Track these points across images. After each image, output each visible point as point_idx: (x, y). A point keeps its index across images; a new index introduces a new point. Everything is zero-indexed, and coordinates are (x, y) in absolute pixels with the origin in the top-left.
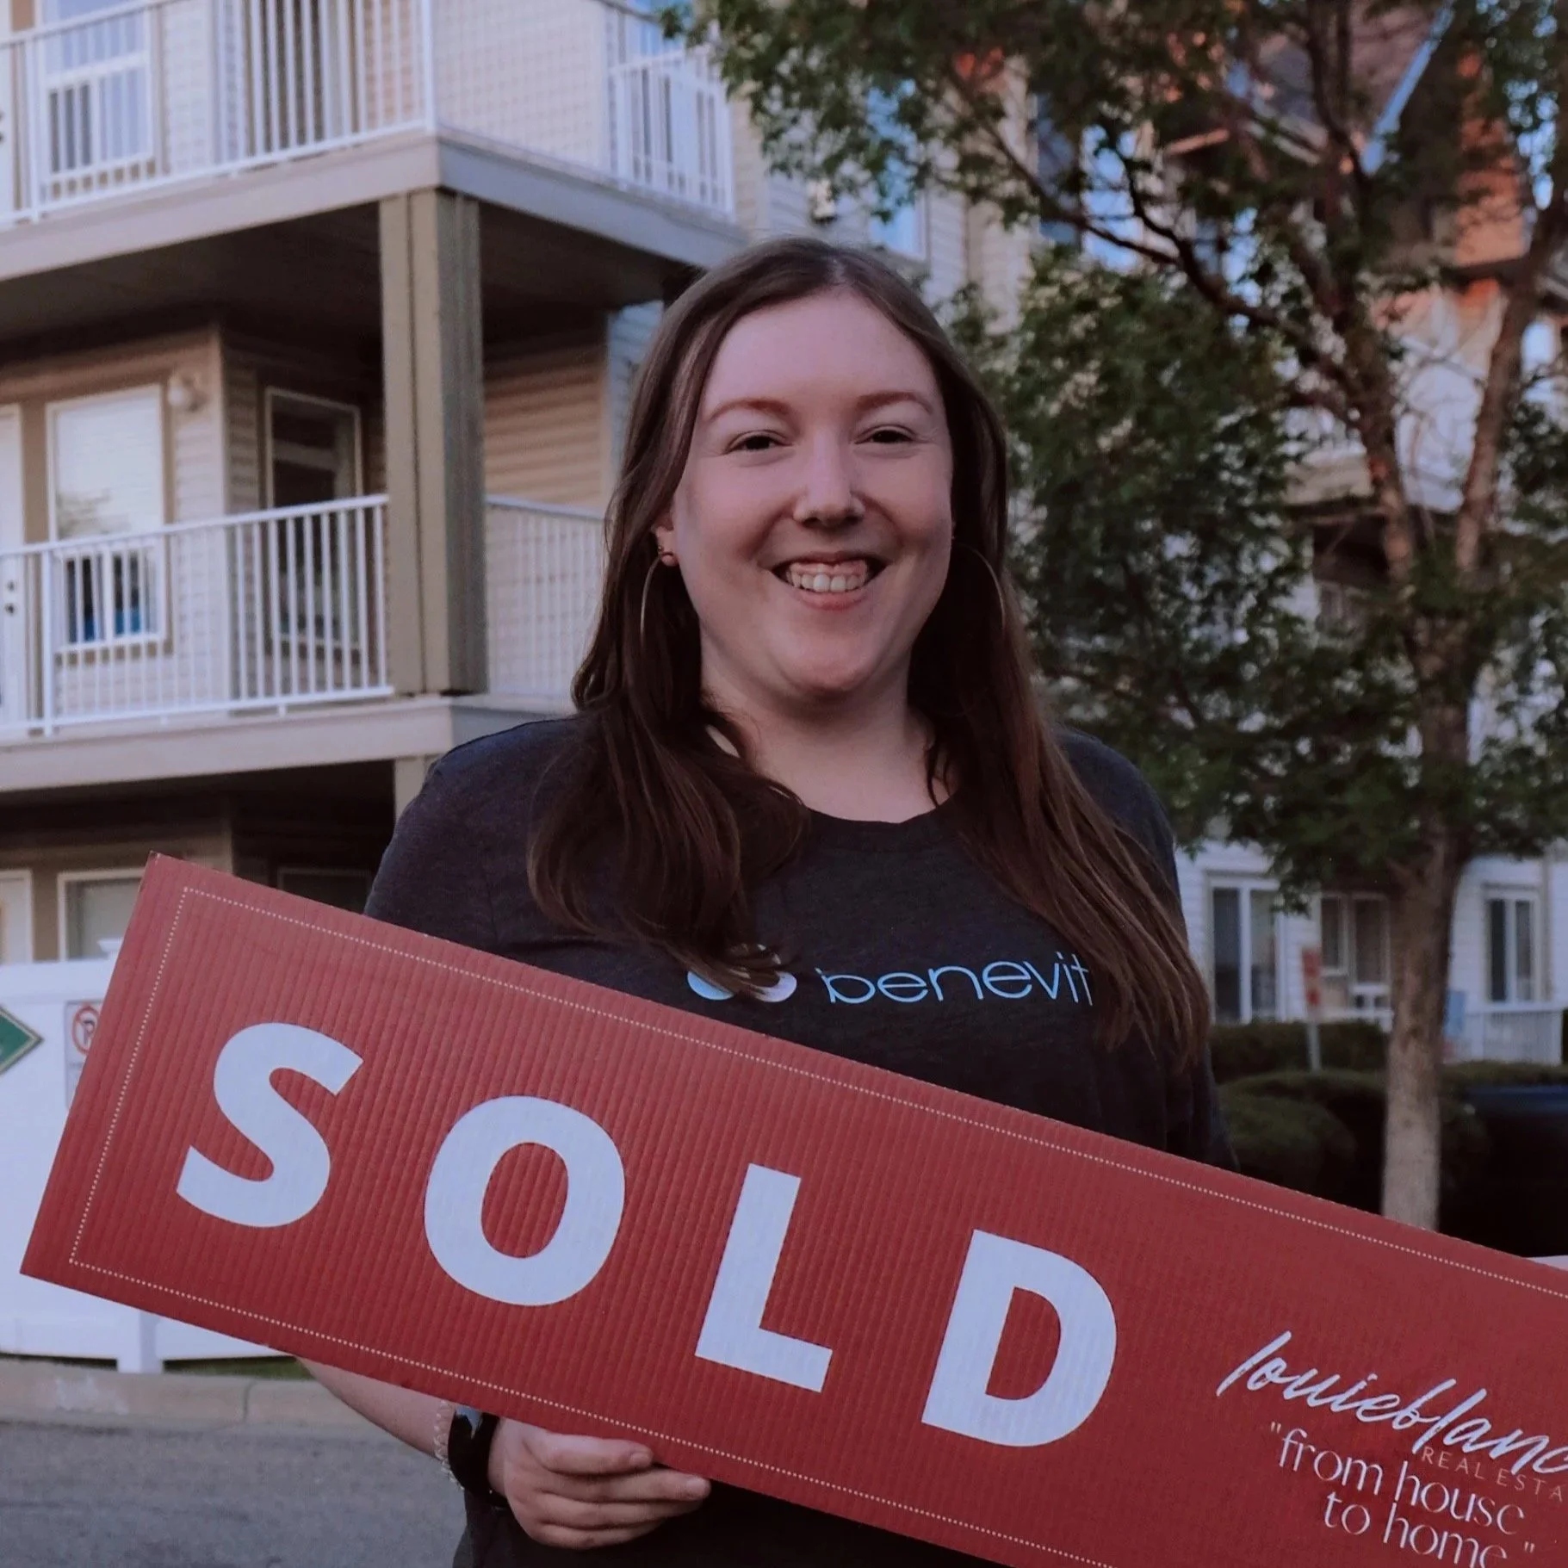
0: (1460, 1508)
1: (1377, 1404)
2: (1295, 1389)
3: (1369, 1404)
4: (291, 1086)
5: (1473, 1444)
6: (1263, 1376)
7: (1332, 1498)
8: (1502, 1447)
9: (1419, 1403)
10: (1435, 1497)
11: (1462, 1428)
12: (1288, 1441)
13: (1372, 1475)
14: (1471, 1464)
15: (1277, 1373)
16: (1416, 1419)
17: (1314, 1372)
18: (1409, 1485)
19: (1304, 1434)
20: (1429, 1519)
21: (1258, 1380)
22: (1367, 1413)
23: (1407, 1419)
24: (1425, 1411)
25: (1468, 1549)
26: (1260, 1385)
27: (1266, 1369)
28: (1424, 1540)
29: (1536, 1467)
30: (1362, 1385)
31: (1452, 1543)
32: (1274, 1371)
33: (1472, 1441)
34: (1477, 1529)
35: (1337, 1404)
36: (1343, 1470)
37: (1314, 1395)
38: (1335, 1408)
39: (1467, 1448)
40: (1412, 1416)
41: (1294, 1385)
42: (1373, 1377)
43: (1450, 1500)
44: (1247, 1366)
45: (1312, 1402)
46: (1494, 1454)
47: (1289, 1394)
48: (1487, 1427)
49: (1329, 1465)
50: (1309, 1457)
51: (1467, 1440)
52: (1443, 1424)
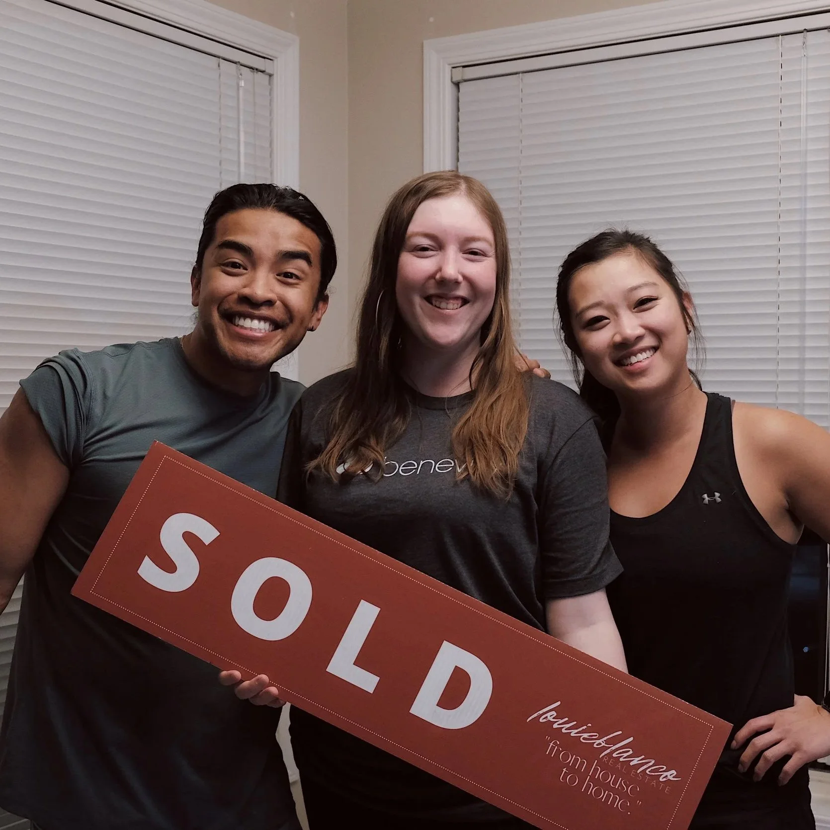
0: (615, 783)
1: (589, 736)
2: (558, 725)
3: (586, 735)
4: (190, 539)
5: (624, 758)
6: (547, 717)
7: (565, 770)
8: (636, 761)
9: (605, 738)
10: (605, 777)
11: (621, 751)
12: (551, 744)
13: (582, 763)
14: (622, 767)
15: (552, 717)
16: (603, 744)
17: (567, 719)
18: (596, 770)
19: (558, 743)
20: (602, 785)
21: (544, 718)
22: (584, 739)
23: (600, 744)
24: (607, 742)
25: (615, 799)
26: (545, 720)
27: (548, 715)
28: (598, 793)
29: (647, 772)
30: (585, 727)
31: (609, 796)
32: (551, 716)
33: (624, 757)
34: (620, 792)
35: (573, 733)
36: (571, 759)
37: (565, 728)
38: (572, 735)
39: (621, 759)
40: (602, 743)
41: (558, 723)
42: (590, 725)
43: (611, 779)
44: (541, 712)
45: (564, 731)
46: (632, 764)
47: (555, 726)
48: (631, 752)
49: (566, 757)
50: (558, 752)
51: (622, 756)
52: (613, 748)
